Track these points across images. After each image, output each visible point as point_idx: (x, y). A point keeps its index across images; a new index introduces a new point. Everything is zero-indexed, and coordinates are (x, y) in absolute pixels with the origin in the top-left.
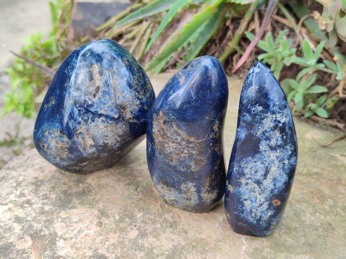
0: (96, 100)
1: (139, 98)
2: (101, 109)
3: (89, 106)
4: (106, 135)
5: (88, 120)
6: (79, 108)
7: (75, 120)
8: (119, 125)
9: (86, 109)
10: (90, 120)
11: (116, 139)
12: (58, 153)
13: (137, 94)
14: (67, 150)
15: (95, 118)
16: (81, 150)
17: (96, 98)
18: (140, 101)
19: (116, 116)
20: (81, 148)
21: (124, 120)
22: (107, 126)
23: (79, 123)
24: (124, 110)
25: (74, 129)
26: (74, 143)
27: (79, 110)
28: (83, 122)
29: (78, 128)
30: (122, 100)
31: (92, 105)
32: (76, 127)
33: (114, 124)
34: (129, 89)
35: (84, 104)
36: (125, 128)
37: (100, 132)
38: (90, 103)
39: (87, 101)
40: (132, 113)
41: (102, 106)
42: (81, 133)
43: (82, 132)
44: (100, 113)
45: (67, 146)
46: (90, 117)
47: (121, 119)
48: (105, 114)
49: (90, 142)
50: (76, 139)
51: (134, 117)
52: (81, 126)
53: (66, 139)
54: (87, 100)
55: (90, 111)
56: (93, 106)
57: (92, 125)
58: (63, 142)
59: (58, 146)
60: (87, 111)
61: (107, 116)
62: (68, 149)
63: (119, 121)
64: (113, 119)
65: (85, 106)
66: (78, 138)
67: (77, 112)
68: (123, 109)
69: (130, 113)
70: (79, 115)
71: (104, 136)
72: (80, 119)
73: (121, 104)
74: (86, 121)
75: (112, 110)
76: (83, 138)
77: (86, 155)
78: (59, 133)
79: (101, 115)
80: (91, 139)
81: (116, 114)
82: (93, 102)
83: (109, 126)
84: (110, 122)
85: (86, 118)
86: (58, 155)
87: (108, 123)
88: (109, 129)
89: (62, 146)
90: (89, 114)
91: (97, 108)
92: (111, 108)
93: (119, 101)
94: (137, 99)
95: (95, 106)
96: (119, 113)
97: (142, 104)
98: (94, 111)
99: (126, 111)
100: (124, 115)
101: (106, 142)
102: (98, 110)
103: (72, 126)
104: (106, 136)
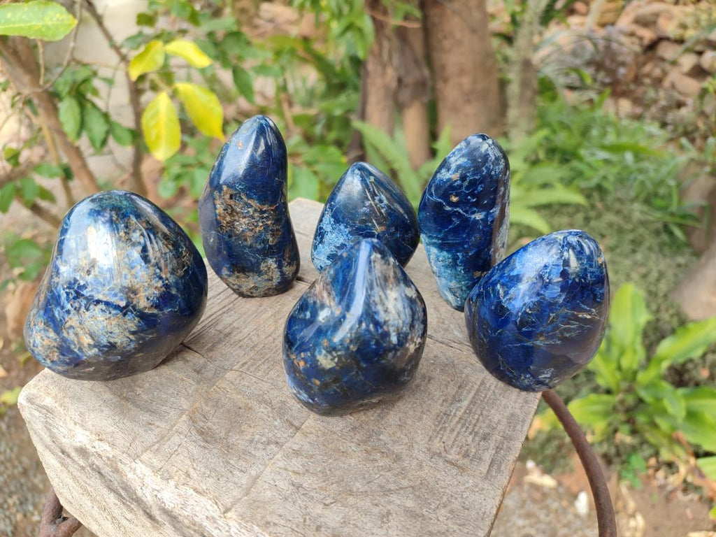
0: (90, 278)
1: (161, 278)
2: (99, 292)
3: (80, 287)
4: (110, 330)
5: (80, 308)
6: (67, 290)
7: (63, 308)
8: (127, 317)
9: (77, 292)
10: (83, 309)
11: (128, 337)
12: (46, 353)
13: (158, 271)
14: (56, 350)
15: (90, 305)
16: (76, 350)
17: (91, 276)
18: (163, 282)
19: (123, 304)
20: (76, 348)
21: (135, 310)
22: (109, 318)
23: (68, 312)
24: (136, 295)
25: (61, 320)
26: (64, 340)
27: (66, 293)
28: (73, 311)
29: (67, 319)
30: (131, 279)
31: (85, 287)
32: (64, 318)
33: (120, 315)
34: (143, 264)
35: (75, 283)
36: (139, 322)
37: (101, 326)
38: (82, 283)
39: (78, 281)
40: (148, 299)
41: (100, 289)
42: (71, 327)
43: (73, 325)
44: (97, 299)
45: (56, 345)
46: (83, 304)
47: (130, 308)
48: (105, 300)
49: (87, 340)
50: (65, 334)
51: (152, 306)
52: (70, 316)
53: (52, 334)
54: (78, 278)
55: (83, 295)
56: (86, 288)
57: (87, 316)
58: (49, 338)
59: (44, 343)
60: (78, 295)
61: (107, 304)
62: (57, 348)
63: (127, 311)
64: (117, 307)
65: (76, 288)
66: (68, 333)
67: (65, 295)
68: (132, 293)
69: (146, 300)
70: (68, 299)
71: (107, 333)
72: (69, 307)
73: (130, 286)
74: (77, 310)
75: (115, 295)
76: (76, 334)
77: (85, 358)
78: (43, 324)
79: (98, 302)
80: (87, 335)
81: (122, 300)
82: (87, 282)
83: (112, 318)
84: (113, 312)
85: (76, 305)
86: (47, 356)
87: (110, 313)
88: (114, 323)
89: (49, 344)
90: (81, 299)
91: (92, 290)
92: (113, 293)
93: (127, 281)
94: (157, 279)
95: (89, 289)
96: (128, 298)
97: (167, 286)
98: (88, 295)
99: (138, 296)
100: (134, 303)
101: (112, 341)
102: (93, 293)
103: (59, 316)
104: (111, 333)
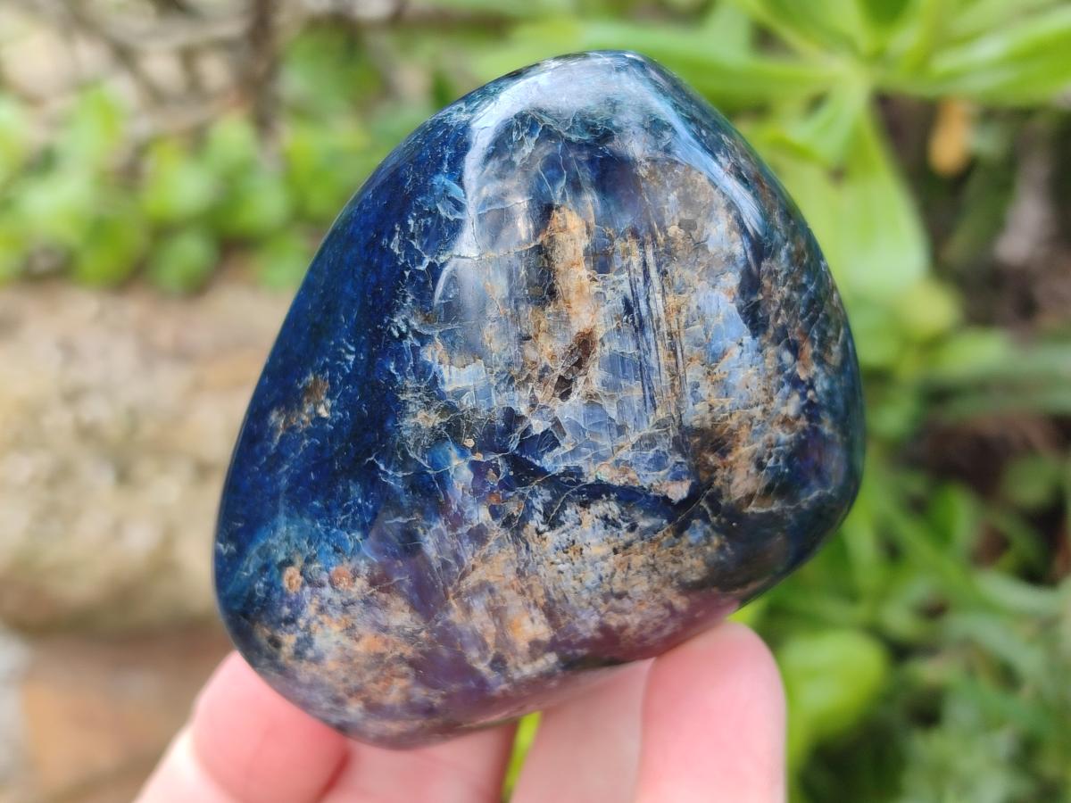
0: (570, 410)
1: (795, 382)
2: (599, 458)
3: (529, 442)
4: (618, 586)
5: (524, 520)
6: (479, 457)
7: (457, 520)
8: (690, 537)
9: (515, 461)
10: (536, 521)
11: (669, 606)
12: (353, 682)
13: (787, 357)
14: (405, 669)
15: (563, 507)
16: (483, 667)
17: (573, 398)
18: (803, 396)
19: (678, 491)
20: (483, 658)
21: (716, 509)
22: (628, 545)
23: (479, 535)
24: (724, 454)
25: (445, 565)
26: (447, 636)
27: (475, 466)
28: (496, 530)
29: (468, 560)
30: (714, 400)
31: (549, 440)
32: (458, 558)
33: (665, 536)
34: (747, 339)
35: (509, 430)
36: (721, 548)
37: (590, 578)
38: (538, 426)
39: (521, 418)
40: (760, 465)
41: (605, 443)
42: (485, 587)
43: (492, 579)
44: (591, 480)
45: (409, 652)
46: (538, 504)
47: (704, 504)
48: (620, 481)
49: (532, 627)
50: (455, 615)
51: (769, 489)
52: (485, 550)
53: (401, 616)
54: (523, 409)
55: (541, 471)
56: (556, 444)
57: (549, 546)
58: (385, 629)
59: (360, 648)
60: (523, 471)
61: (629, 496)
62: (412, 663)
63: (691, 516)
64: (661, 505)
65: (513, 446)
66: (468, 610)
67: (467, 474)
68: (714, 450)
69: (753, 470)
70: (478, 492)
71: (606, 597)
72: (482, 515)
73: (708, 424)
74: (514, 526)
75: (658, 462)
76: (497, 612)
77: (504, 686)
78: (361, 583)
79: (599, 490)
80: (536, 613)
81: (677, 478)
82: (557, 423)
83: (637, 546)
84: (644, 523)
85: (514, 508)
86: (355, 692)
87: (632, 528)
88: (637, 560)
89: (380, 648)
90: (534, 486)
91: (575, 453)
92: (651, 453)
93: (699, 407)
94: (787, 388)
95: (566, 446)
96: (694, 472)
97: (811, 410)
98: (561, 468)
99: (730, 458)
100: (717, 483)
101: (614, 621)
102: (580, 462)
103: (440, 552)
104: (620, 596)
